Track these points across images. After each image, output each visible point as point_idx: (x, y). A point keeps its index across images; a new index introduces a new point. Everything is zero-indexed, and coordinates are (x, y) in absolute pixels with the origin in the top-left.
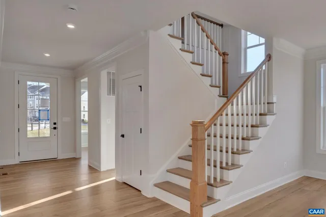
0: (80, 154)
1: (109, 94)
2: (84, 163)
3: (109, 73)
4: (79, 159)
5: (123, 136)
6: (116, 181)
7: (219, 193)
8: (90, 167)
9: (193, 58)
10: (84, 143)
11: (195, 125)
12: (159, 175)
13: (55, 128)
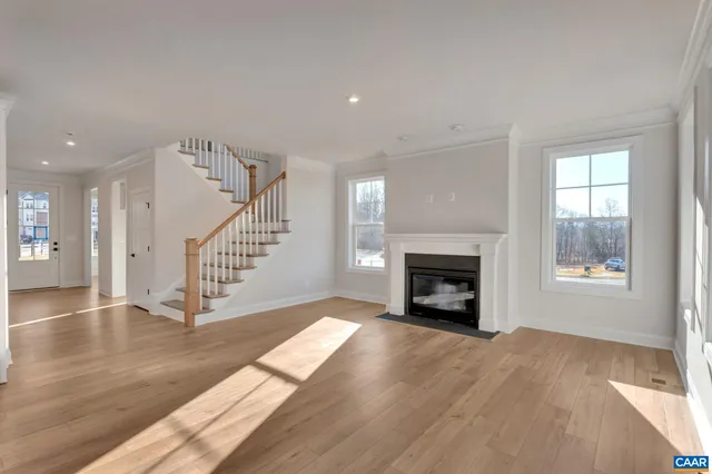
0: (90, 282)
2: (95, 290)
4: (89, 287)
5: (133, 255)
6: (128, 306)
7: (214, 303)
8: (100, 294)
9: (210, 172)
10: (95, 271)
11: (188, 242)
12: (167, 292)
13: (56, 249)
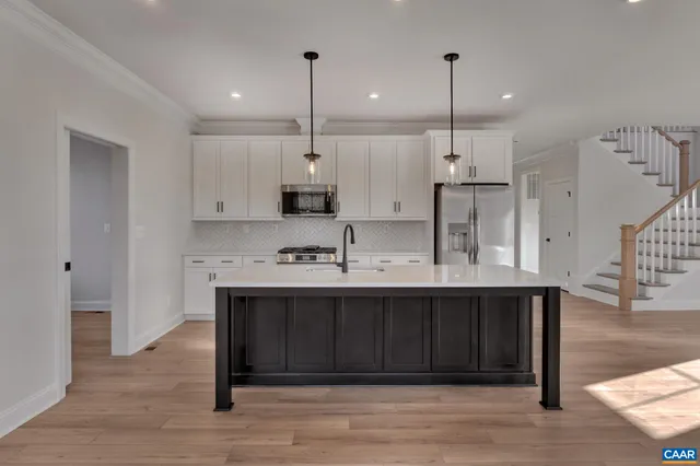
1: (529, 197)
3: (529, 177)
5: (548, 240)
7: (651, 291)
11: (624, 228)
12: (588, 276)
